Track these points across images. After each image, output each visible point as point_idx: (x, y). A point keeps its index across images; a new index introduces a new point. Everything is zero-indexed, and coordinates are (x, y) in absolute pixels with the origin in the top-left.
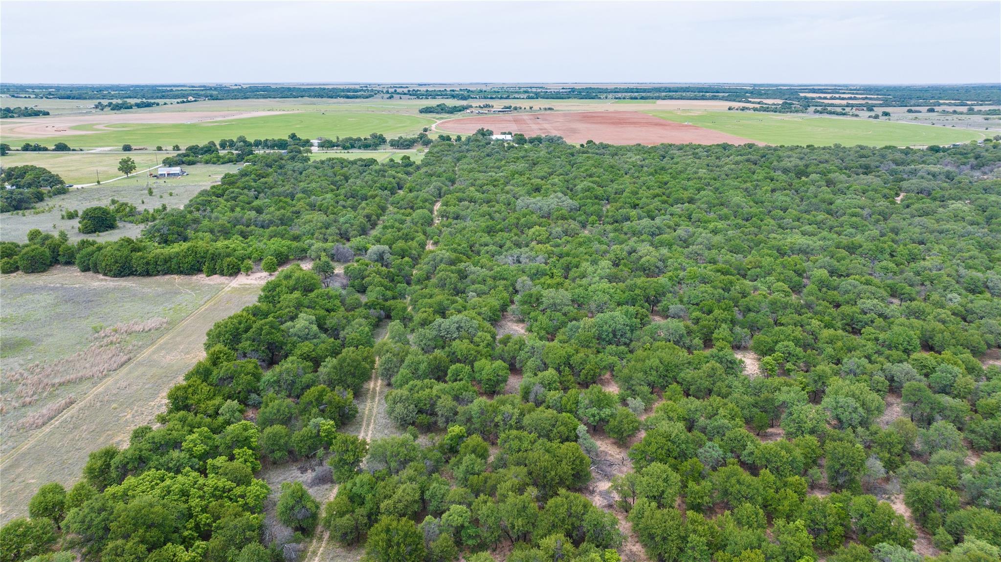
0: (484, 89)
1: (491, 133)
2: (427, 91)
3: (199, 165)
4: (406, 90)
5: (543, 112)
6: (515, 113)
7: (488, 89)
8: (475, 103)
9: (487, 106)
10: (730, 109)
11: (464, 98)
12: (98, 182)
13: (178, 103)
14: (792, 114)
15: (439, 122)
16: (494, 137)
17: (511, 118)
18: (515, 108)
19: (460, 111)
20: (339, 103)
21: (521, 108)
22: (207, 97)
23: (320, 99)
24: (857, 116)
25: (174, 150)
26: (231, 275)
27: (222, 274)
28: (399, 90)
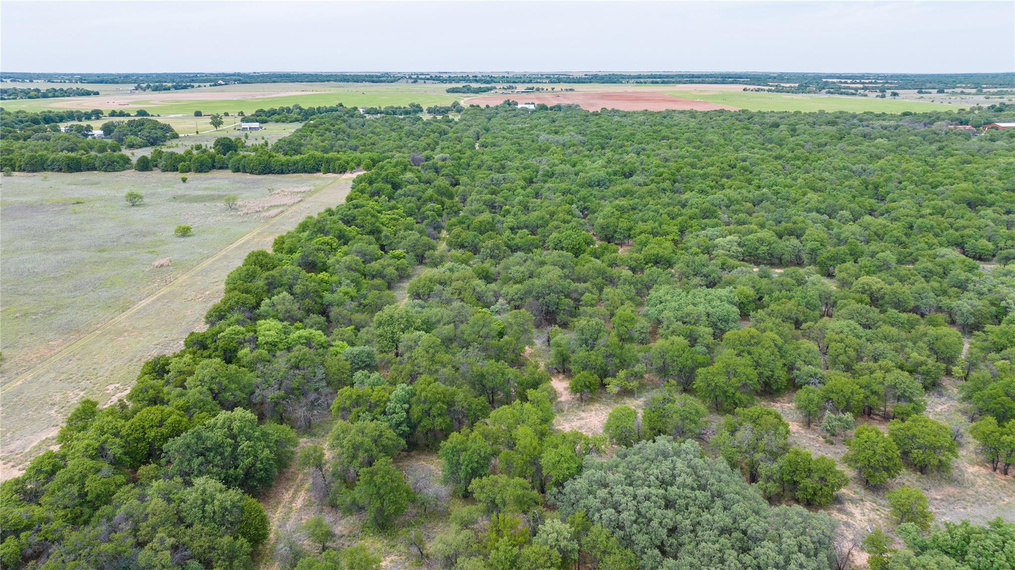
0: (506, 75)
1: (516, 104)
2: (450, 77)
3: (270, 123)
4: (428, 77)
5: (565, 92)
6: (538, 94)
7: (510, 76)
8: (498, 86)
9: (511, 88)
10: (744, 90)
11: (488, 82)
12: (197, 132)
13: (211, 86)
14: (804, 94)
15: (466, 99)
16: (519, 106)
17: (534, 97)
18: (538, 90)
19: (485, 91)
20: (365, 86)
21: (543, 89)
22: (235, 81)
23: (346, 83)
24: (866, 95)
25: (239, 115)
26: (340, 173)
27: (334, 172)
28: (420, 77)
